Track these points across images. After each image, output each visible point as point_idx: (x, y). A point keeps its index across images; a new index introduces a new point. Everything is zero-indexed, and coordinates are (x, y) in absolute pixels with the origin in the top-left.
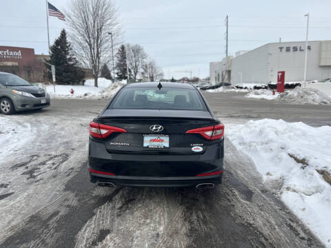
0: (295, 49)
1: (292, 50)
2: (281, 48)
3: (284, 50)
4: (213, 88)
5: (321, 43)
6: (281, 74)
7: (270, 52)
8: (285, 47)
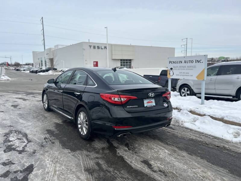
0: (98, 48)
1: (96, 48)
2: (90, 46)
3: (92, 47)
4: (44, 71)
5: (111, 45)
6: (96, 63)
7: (83, 48)
8: (93, 46)
